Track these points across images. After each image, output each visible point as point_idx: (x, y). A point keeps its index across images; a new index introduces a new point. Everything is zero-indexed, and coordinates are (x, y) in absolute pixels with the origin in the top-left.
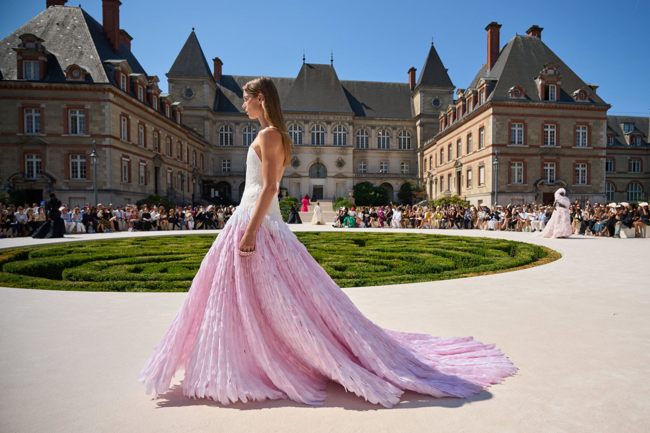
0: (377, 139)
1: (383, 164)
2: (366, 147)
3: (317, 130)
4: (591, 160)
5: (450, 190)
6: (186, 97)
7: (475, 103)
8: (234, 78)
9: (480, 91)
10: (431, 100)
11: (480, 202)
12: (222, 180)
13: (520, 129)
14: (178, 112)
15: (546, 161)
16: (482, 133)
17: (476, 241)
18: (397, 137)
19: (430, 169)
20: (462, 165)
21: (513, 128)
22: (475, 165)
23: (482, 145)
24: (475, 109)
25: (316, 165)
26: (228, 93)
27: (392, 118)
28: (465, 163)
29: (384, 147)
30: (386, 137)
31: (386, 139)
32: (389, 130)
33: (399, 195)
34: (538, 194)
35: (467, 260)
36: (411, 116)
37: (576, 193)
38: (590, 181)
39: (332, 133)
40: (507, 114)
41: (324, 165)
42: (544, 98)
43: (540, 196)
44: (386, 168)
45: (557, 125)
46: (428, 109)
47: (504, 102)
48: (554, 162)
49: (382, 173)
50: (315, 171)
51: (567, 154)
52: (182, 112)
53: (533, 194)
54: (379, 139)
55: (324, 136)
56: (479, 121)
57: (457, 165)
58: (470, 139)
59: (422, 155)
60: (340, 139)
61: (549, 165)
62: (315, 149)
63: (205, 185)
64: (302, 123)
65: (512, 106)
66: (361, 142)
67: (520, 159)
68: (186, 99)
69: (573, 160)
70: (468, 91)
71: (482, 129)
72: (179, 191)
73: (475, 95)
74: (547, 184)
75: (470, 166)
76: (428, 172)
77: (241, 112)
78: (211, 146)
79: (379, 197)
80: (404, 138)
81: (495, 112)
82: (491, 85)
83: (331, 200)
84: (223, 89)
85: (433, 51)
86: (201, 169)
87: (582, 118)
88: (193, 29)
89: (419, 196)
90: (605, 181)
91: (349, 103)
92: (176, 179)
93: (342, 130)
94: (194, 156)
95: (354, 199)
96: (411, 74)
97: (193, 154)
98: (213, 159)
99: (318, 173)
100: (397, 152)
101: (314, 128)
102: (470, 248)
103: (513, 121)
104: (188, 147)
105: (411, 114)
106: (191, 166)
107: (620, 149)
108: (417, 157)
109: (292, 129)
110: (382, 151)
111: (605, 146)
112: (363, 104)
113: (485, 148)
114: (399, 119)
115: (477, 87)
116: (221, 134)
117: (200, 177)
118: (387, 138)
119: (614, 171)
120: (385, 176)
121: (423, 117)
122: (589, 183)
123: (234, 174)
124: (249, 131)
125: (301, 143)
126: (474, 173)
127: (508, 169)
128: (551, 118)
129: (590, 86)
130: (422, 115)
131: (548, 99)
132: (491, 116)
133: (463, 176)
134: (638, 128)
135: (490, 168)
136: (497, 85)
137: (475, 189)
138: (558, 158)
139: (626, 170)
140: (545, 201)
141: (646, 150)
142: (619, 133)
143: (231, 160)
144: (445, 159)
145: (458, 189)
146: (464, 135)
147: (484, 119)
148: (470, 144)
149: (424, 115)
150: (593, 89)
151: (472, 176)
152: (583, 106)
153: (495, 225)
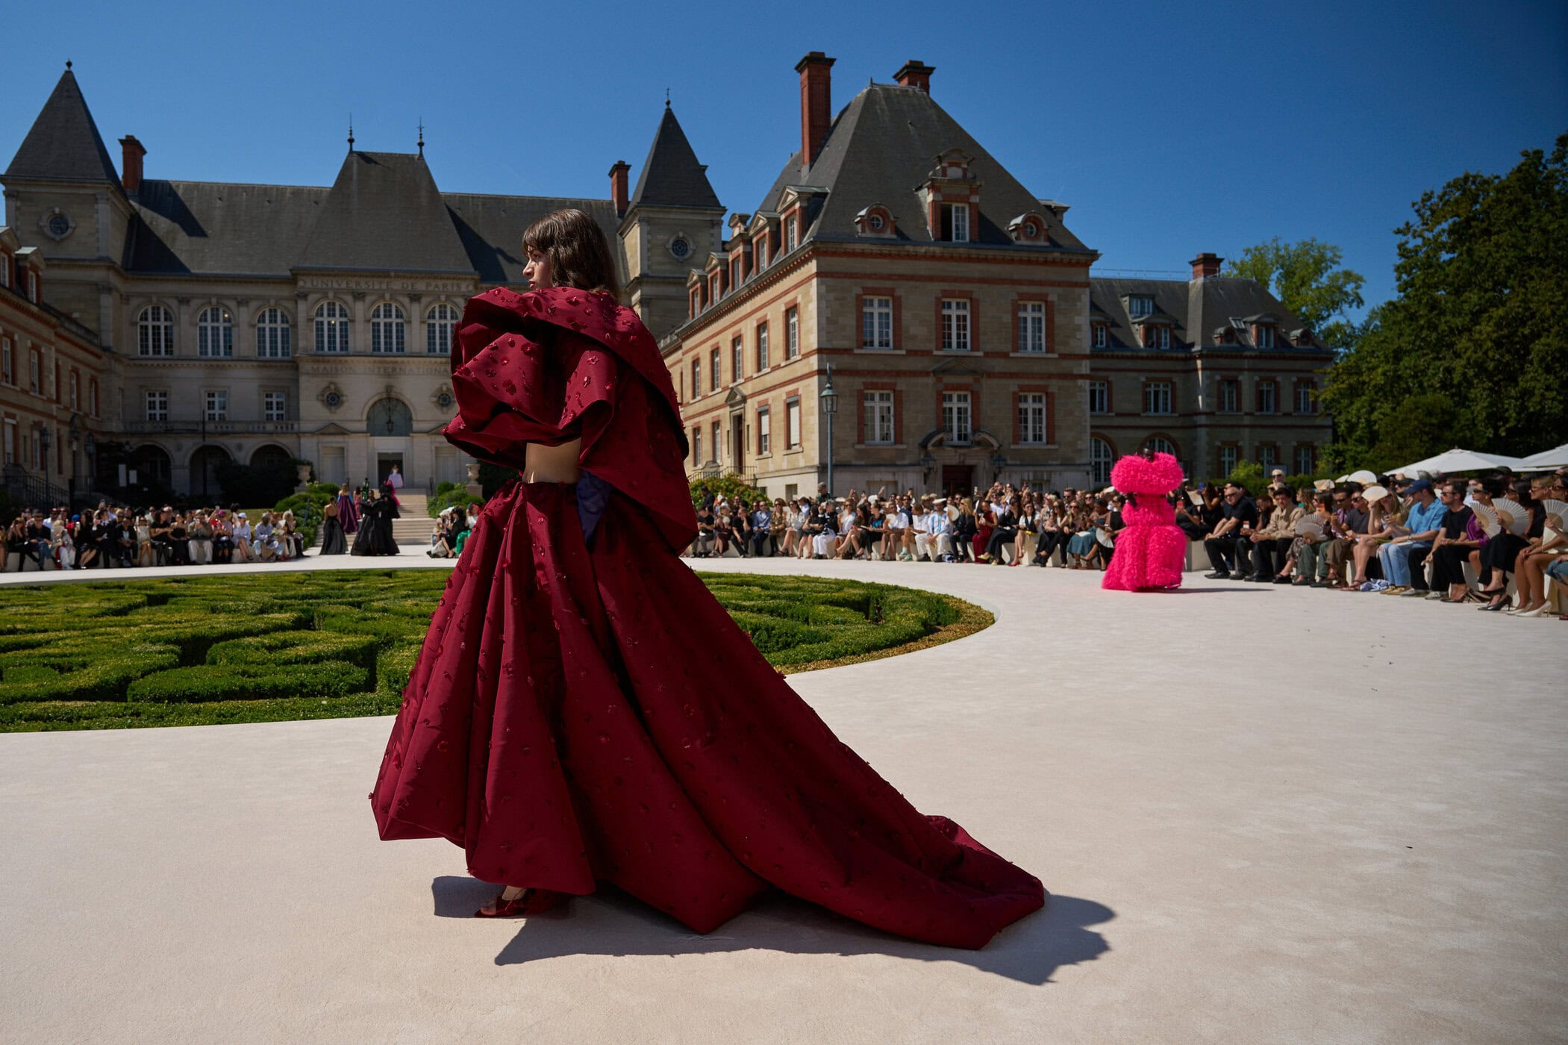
3: (385, 316)
4: (1054, 385)
5: (719, 461)
6: (52, 235)
7: (775, 247)
8: (174, 186)
9: (786, 220)
10: (667, 242)
11: (793, 488)
12: (147, 443)
13: (884, 310)
14: (31, 273)
15: (948, 387)
16: (792, 321)
20: (744, 399)
21: (867, 310)
22: (777, 400)
23: (794, 351)
24: (774, 263)
25: (384, 402)
26: (161, 225)
28: (753, 395)
34: (930, 469)
35: (765, 633)
37: (1021, 465)
38: (1053, 437)
39: (422, 322)
40: (851, 276)
41: (403, 403)
42: (939, 236)
43: (936, 472)
45: (971, 299)
46: (659, 263)
47: (844, 246)
48: (966, 390)
50: (382, 418)
51: (997, 369)
52: (40, 273)
53: (918, 468)
55: (402, 331)
56: (786, 292)
57: (735, 399)
58: (764, 335)
60: (444, 338)
61: (955, 398)
62: (381, 362)
63: (104, 455)
64: (349, 299)
65: (863, 255)
67: (886, 383)
68: (53, 239)
69: (1013, 385)
70: (756, 220)
71: (791, 310)
72: (36, 471)
73: (774, 229)
74: (951, 443)
75: (765, 403)
77: (193, 271)
78: (117, 357)
81: (823, 270)
82: (813, 205)
83: (424, 491)
84: (147, 214)
85: (669, 122)
86: (93, 416)
87: (1032, 283)
88: (69, 64)
90: (1088, 436)
91: (464, 250)
92: (29, 443)
93: (449, 315)
94: (74, 382)
95: (481, 486)
96: (618, 177)
97: (71, 377)
98: (122, 390)
99: (390, 422)
101: (378, 310)
102: (771, 603)
103: (868, 291)
104: (57, 360)
106: (66, 409)
107: (1123, 357)
109: (322, 315)
111: (1088, 352)
112: (500, 251)
113: (799, 357)
115: (779, 209)
116: (142, 327)
117: (90, 435)
119: (1110, 410)
121: (647, 282)
122: (1051, 440)
123: (176, 426)
124: (215, 319)
125: (347, 349)
126: (774, 418)
127: (858, 409)
128: (958, 284)
129: (1049, 207)
130: (645, 279)
131: (950, 239)
132: (814, 281)
133: (748, 426)
134: (1164, 308)
135: (813, 407)
136: (825, 203)
137: (778, 457)
138: (977, 381)
139: (1138, 407)
140: (945, 485)
141: (1182, 359)
142: (1118, 320)
143: (168, 393)
144: (705, 385)
145: (737, 458)
146: (749, 327)
147: (796, 286)
148: (765, 348)
149: (651, 279)
150: (1055, 213)
151: (770, 425)
152: (1033, 255)
153: (828, 545)
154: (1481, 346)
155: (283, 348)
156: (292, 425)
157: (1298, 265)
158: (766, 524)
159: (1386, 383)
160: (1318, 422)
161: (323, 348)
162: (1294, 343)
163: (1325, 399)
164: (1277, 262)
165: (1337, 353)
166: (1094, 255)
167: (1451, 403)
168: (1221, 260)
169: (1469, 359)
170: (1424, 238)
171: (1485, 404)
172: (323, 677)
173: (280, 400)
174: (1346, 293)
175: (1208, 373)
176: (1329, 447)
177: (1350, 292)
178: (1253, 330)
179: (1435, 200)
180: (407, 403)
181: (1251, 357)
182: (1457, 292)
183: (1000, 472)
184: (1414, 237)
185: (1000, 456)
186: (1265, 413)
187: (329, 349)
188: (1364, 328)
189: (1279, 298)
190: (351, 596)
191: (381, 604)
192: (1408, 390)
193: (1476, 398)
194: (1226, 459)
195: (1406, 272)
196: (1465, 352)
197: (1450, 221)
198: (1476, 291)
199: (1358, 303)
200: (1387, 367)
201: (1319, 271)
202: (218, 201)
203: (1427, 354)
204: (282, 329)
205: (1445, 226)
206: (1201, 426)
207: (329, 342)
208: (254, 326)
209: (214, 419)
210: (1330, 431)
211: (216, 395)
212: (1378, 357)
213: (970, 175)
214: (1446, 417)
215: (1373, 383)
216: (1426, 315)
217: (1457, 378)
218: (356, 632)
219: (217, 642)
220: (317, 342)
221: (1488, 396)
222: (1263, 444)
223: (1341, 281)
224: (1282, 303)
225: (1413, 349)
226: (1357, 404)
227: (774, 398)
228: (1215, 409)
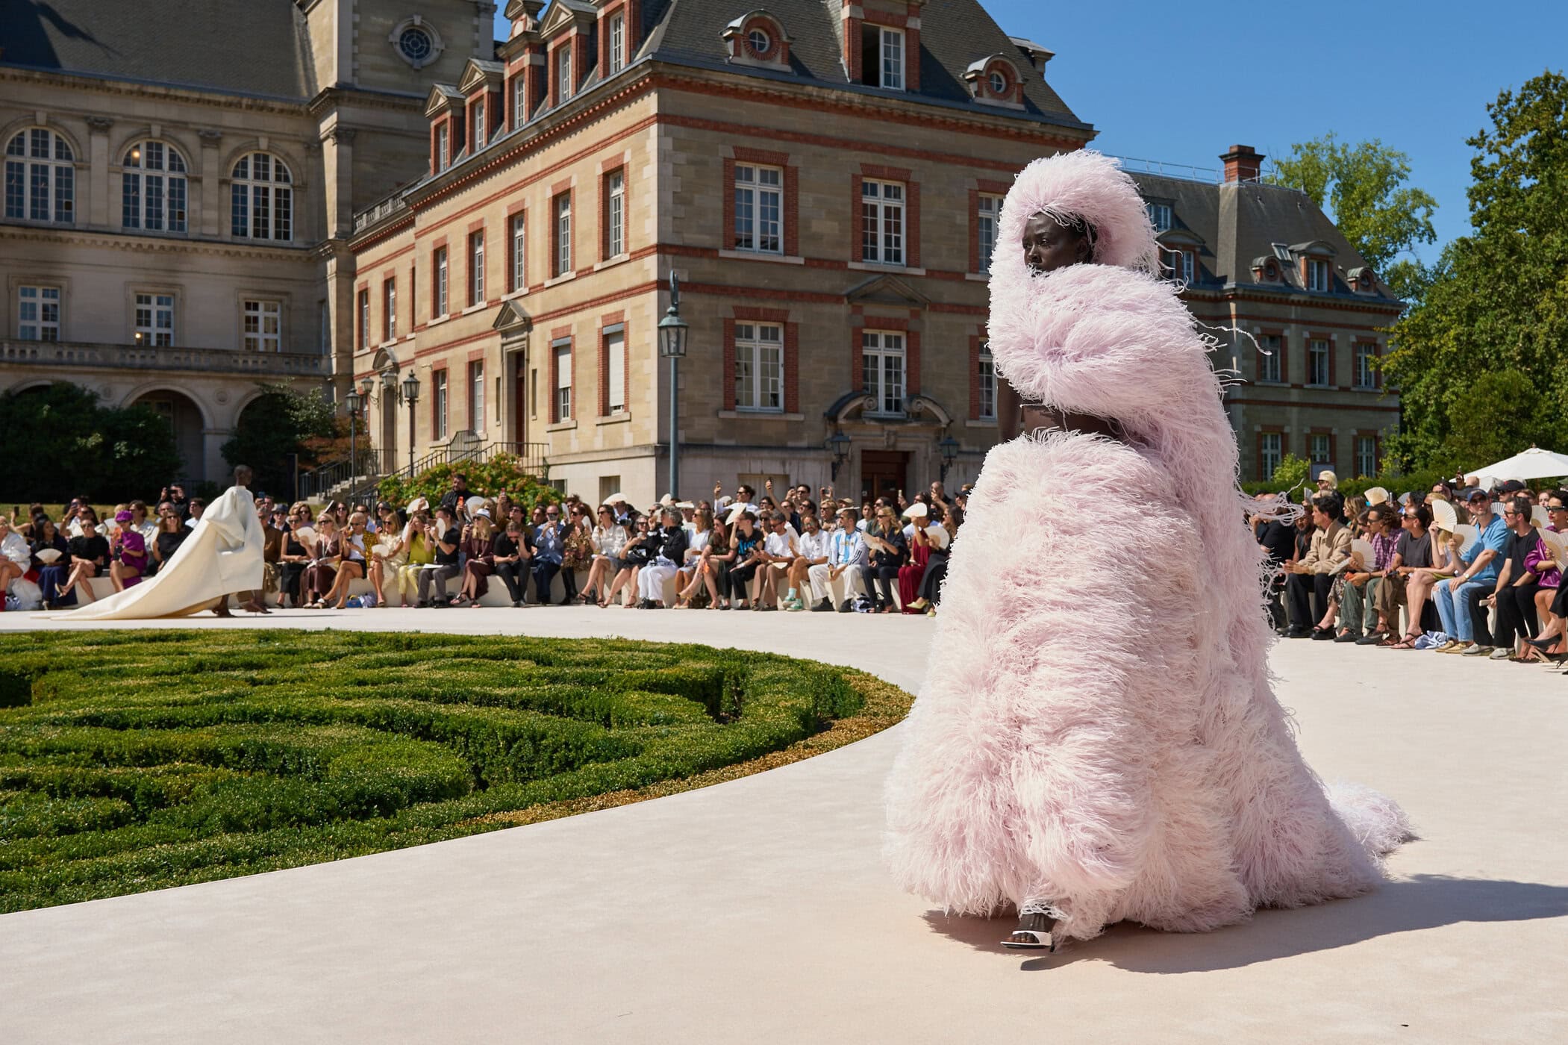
0: (118, 182)
1: (148, 301)
2: (58, 216)
5: (479, 432)
7: (586, 64)
9: (606, 17)
10: (392, 32)
11: (609, 484)
13: (770, 189)
15: (870, 323)
16: (615, 192)
18: (223, 182)
19: (386, 338)
20: (528, 324)
21: (742, 185)
22: (587, 327)
23: (618, 246)
24: (585, 90)
27: (201, 90)
28: (545, 317)
29: (154, 222)
30: (166, 175)
31: (166, 187)
32: (184, 146)
33: (231, 449)
34: (841, 456)
36: (295, 89)
40: (717, 126)
42: (859, 75)
43: (850, 462)
44: (165, 320)
45: (907, 183)
46: (375, 68)
47: (705, 74)
48: (899, 328)
49: (144, 344)
51: (946, 299)
53: (822, 454)
54: (130, 184)
56: (605, 143)
57: (512, 323)
58: (565, 214)
59: (347, 272)
61: (882, 341)
65: (735, 92)
66: (34, 191)
67: (771, 310)
69: (968, 326)
70: (553, 12)
71: (613, 175)
73: (587, 32)
74: (874, 414)
75: (566, 333)
76: (373, 349)
79: (130, 458)
80: (256, 189)
81: (669, 111)
87: (998, 166)
89: (332, 458)
100: (221, 248)
102: (547, 690)
103: (742, 154)
105: (294, 78)
108: (325, 281)
110: (146, 242)
112: (46, 11)
113: (626, 257)
114: (230, 98)
118: (172, 181)
120: (162, 359)
121: (350, 100)
126: (580, 360)
127: (725, 350)
128: (887, 157)
129: (1024, 50)
130: (347, 93)
131: (877, 84)
132: (653, 129)
133: (534, 371)
134: (1187, 222)
135: (648, 344)
137: (586, 428)
138: (915, 315)
140: (867, 482)
141: (1210, 300)
144: (456, 293)
145: (514, 427)
146: (539, 198)
147: (623, 134)
148: (566, 236)
149: (357, 95)
150: (1033, 61)
151: (573, 372)
152: (1003, 123)
153: (665, 583)
157: (1360, 175)
159: (1459, 351)
160: (1380, 401)
162: (1353, 287)
163: (1388, 370)
164: (1333, 168)
165: (1405, 305)
166: (1088, 131)
167: (1530, 383)
168: (1262, 157)
169: (1552, 324)
170: (1501, 155)
174: (1416, 221)
175: (1246, 322)
176: (1395, 439)
177: (1421, 221)
178: (1301, 263)
179: (1513, 104)
181: (1298, 303)
182: (1539, 232)
183: (950, 463)
184: (1490, 153)
185: (950, 438)
186: (1317, 386)
188: (1437, 273)
189: (1334, 221)
192: (1484, 363)
193: (1560, 378)
194: (1269, 452)
195: (1480, 200)
196: (1548, 315)
197: (1531, 135)
198: (1559, 233)
199: (1430, 238)
200: (1460, 329)
201: (1383, 186)
203: (1506, 314)
205: (1525, 140)
206: (1235, 401)
210: (1397, 415)
212: (1450, 315)
214: (1526, 404)
215: (1444, 350)
216: (1504, 261)
217: (1539, 351)
222: (1315, 431)
223: (1410, 203)
224: (1339, 227)
225: (1489, 306)
226: (1426, 379)
227: (581, 326)
228: (1253, 377)
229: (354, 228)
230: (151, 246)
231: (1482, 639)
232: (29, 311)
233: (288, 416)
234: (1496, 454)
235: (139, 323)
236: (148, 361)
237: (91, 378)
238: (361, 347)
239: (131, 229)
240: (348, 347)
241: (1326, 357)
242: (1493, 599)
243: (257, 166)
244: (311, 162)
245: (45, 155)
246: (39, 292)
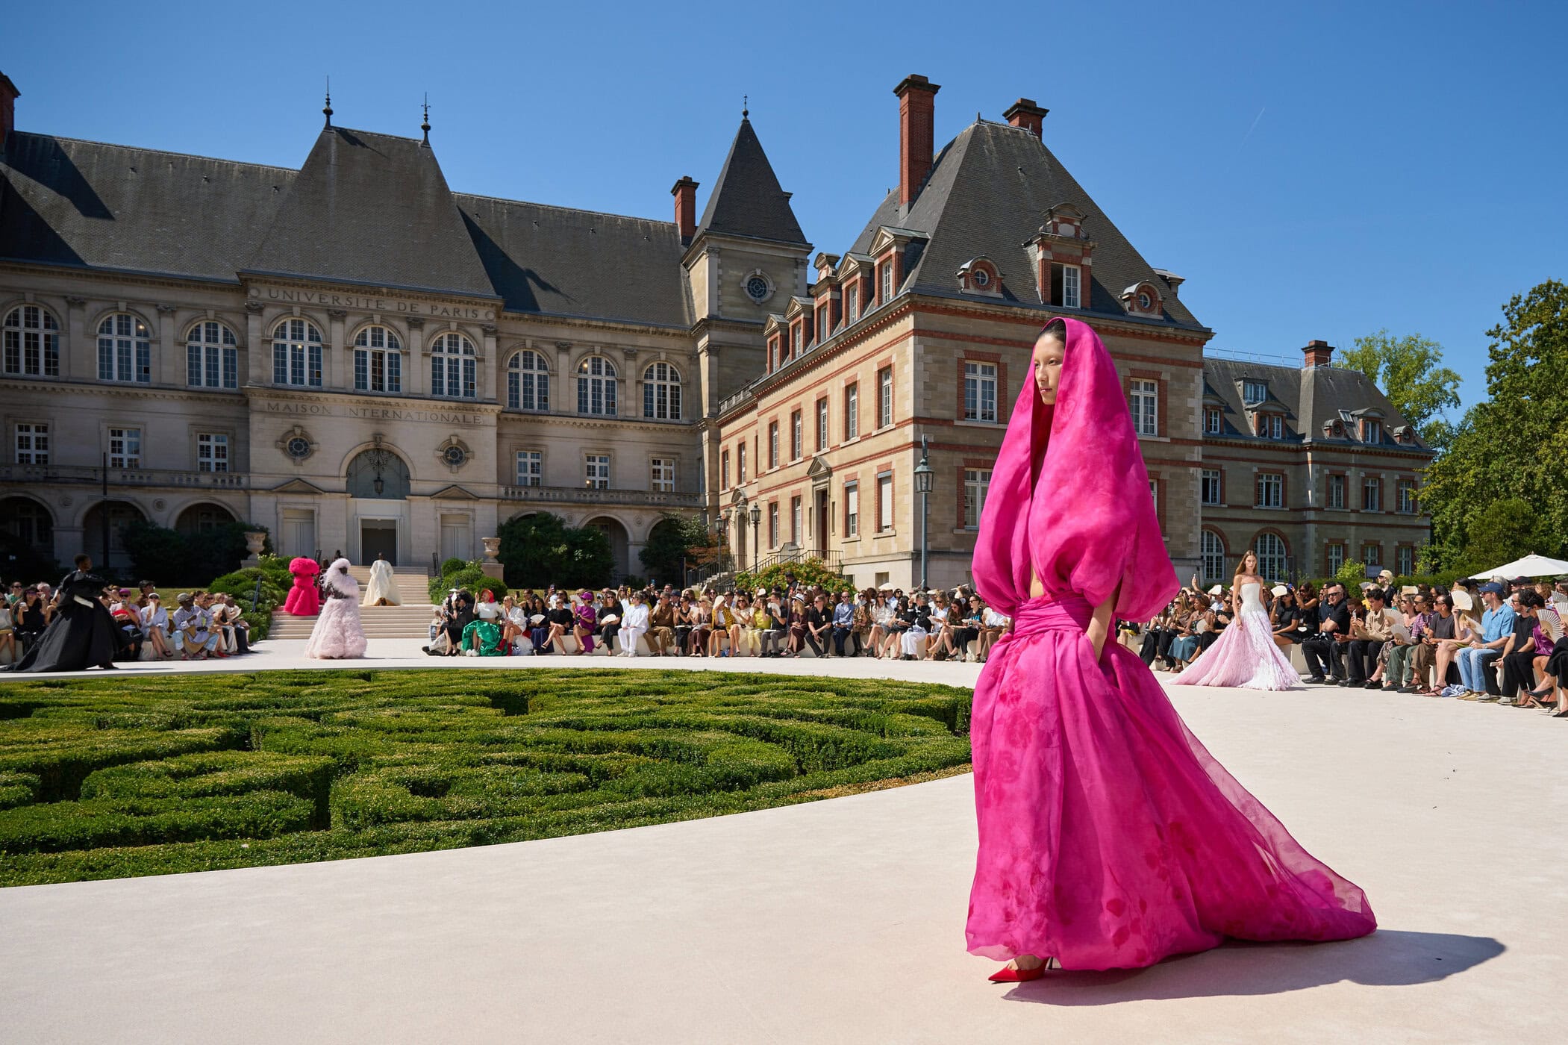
0: (575, 384)
1: (594, 460)
2: (540, 406)
3: (374, 344)
4: (1166, 472)
5: (799, 544)
7: (867, 297)
8: (62, 145)
9: (880, 265)
10: (742, 280)
11: (882, 577)
12: (15, 494)
13: (988, 378)
16: (886, 383)
17: (863, 691)
18: (639, 382)
19: (740, 482)
20: (830, 472)
21: (969, 376)
22: (868, 474)
23: (887, 419)
24: (866, 315)
25: (371, 455)
27: (624, 323)
28: (840, 467)
29: (597, 409)
30: (604, 378)
31: (604, 386)
32: (614, 359)
33: (643, 556)
35: (832, 747)
36: (682, 320)
40: (953, 336)
41: (398, 457)
42: (1049, 298)
44: (604, 472)
46: (732, 305)
47: (946, 301)
49: (591, 488)
50: (369, 475)
54: (582, 385)
55: (398, 365)
56: (879, 350)
57: (818, 471)
58: (853, 398)
59: (716, 440)
60: (454, 377)
62: (367, 402)
64: (323, 317)
65: (966, 313)
66: (525, 391)
70: (846, 262)
71: (885, 372)
73: (867, 276)
75: (854, 477)
76: (733, 489)
77: (90, 264)
79: (583, 561)
80: (659, 386)
81: (921, 327)
82: (911, 250)
83: (425, 568)
84: (18, 179)
85: (747, 136)
87: (1145, 359)
89: (706, 560)
90: (1200, 528)
91: (483, 268)
93: (461, 349)
95: (502, 565)
96: (683, 195)
99: (378, 480)
100: (638, 425)
101: (364, 335)
102: (844, 711)
103: (970, 354)
105: (682, 312)
107: (1236, 445)
109: (284, 337)
110: (592, 422)
111: (1201, 438)
112: (531, 274)
113: (894, 426)
114: (643, 327)
115: (873, 252)
116: (8, 334)
118: (607, 382)
119: (1223, 501)
120: (602, 497)
121: (716, 326)
123: (61, 473)
124: (124, 330)
125: (319, 383)
126: (863, 495)
127: (958, 489)
129: (1163, 278)
130: (714, 322)
131: (1061, 305)
132: (911, 339)
133: (834, 503)
134: (1277, 395)
135: (907, 485)
136: (925, 251)
137: (867, 541)
139: (1250, 500)
141: (1293, 450)
142: (1232, 406)
143: (49, 429)
144: (784, 452)
145: (820, 540)
146: (836, 388)
147: (891, 344)
148: (854, 413)
149: (720, 323)
150: (1170, 285)
151: (859, 504)
152: (1147, 329)
154: (1558, 453)
155: (226, 376)
156: (239, 478)
157: (1404, 360)
158: (848, 619)
159: (1477, 485)
160: (1417, 522)
161: (284, 380)
162: (1397, 440)
163: (1423, 499)
164: (1384, 355)
165: (1436, 453)
166: (1208, 334)
167: (1530, 508)
168: (1332, 349)
169: (1548, 466)
170: (1512, 342)
171: (1561, 511)
172: (248, 813)
173: (220, 444)
174: (1445, 392)
175: (1318, 466)
176: (1427, 549)
177: (1449, 391)
178: (1360, 423)
179: (1522, 304)
180: (402, 456)
181: (1357, 452)
182: (1539, 398)
184: (1504, 340)
186: (1369, 510)
187: (294, 381)
188: (1460, 429)
189: (1385, 393)
190: (307, 705)
191: (348, 715)
192: (1496, 494)
193: (1554, 504)
194: (1333, 557)
195: (1495, 375)
196: (1545, 459)
197: (1535, 327)
198: (1555, 398)
199: (1456, 404)
200: (1478, 469)
201: (1421, 368)
202: (130, 171)
203: (1513, 458)
204: (226, 351)
205: (1530, 331)
206: (1309, 522)
207: (294, 372)
208: (183, 344)
209: (121, 465)
210: (1429, 531)
211: (125, 433)
212: (1470, 459)
213: (1082, 234)
214: (1527, 523)
215: (1465, 485)
216: (1512, 419)
217: (1538, 485)
218: (307, 752)
219: (99, 769)
220: (277, 371)
221: (1564, 503)
222: (1367, 543)
223: (1441, 379)
224: (1388, 398)
225: (1500, 453)
226: (1451, 506)
227: (863, 474)
228: (1323, 505)
229: (719, 410)
230: (595, 425)
231: (1492, 690)
232: (523, 467)
233: (679, 533)
234: (1503, 559)
235: (589, 474)
236: (594, 498)
237: (560, 509)
238: (724, 488)
239: (583, 414)
240: (716, 488)
241: (1377, 490)
242: (1501, 661)
243: (659, 372)
244: (693, 368)
245: (531, 367)
246: (529, 455)
